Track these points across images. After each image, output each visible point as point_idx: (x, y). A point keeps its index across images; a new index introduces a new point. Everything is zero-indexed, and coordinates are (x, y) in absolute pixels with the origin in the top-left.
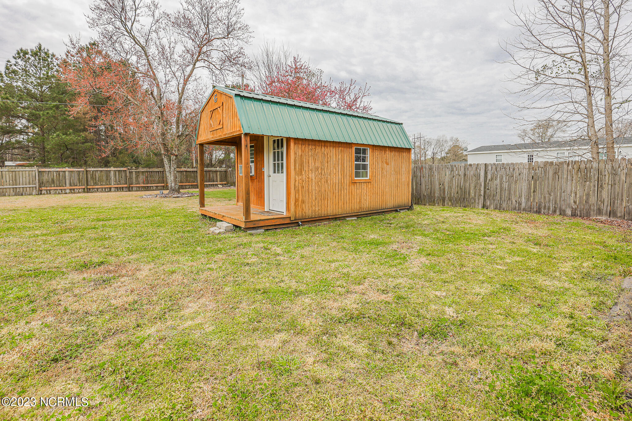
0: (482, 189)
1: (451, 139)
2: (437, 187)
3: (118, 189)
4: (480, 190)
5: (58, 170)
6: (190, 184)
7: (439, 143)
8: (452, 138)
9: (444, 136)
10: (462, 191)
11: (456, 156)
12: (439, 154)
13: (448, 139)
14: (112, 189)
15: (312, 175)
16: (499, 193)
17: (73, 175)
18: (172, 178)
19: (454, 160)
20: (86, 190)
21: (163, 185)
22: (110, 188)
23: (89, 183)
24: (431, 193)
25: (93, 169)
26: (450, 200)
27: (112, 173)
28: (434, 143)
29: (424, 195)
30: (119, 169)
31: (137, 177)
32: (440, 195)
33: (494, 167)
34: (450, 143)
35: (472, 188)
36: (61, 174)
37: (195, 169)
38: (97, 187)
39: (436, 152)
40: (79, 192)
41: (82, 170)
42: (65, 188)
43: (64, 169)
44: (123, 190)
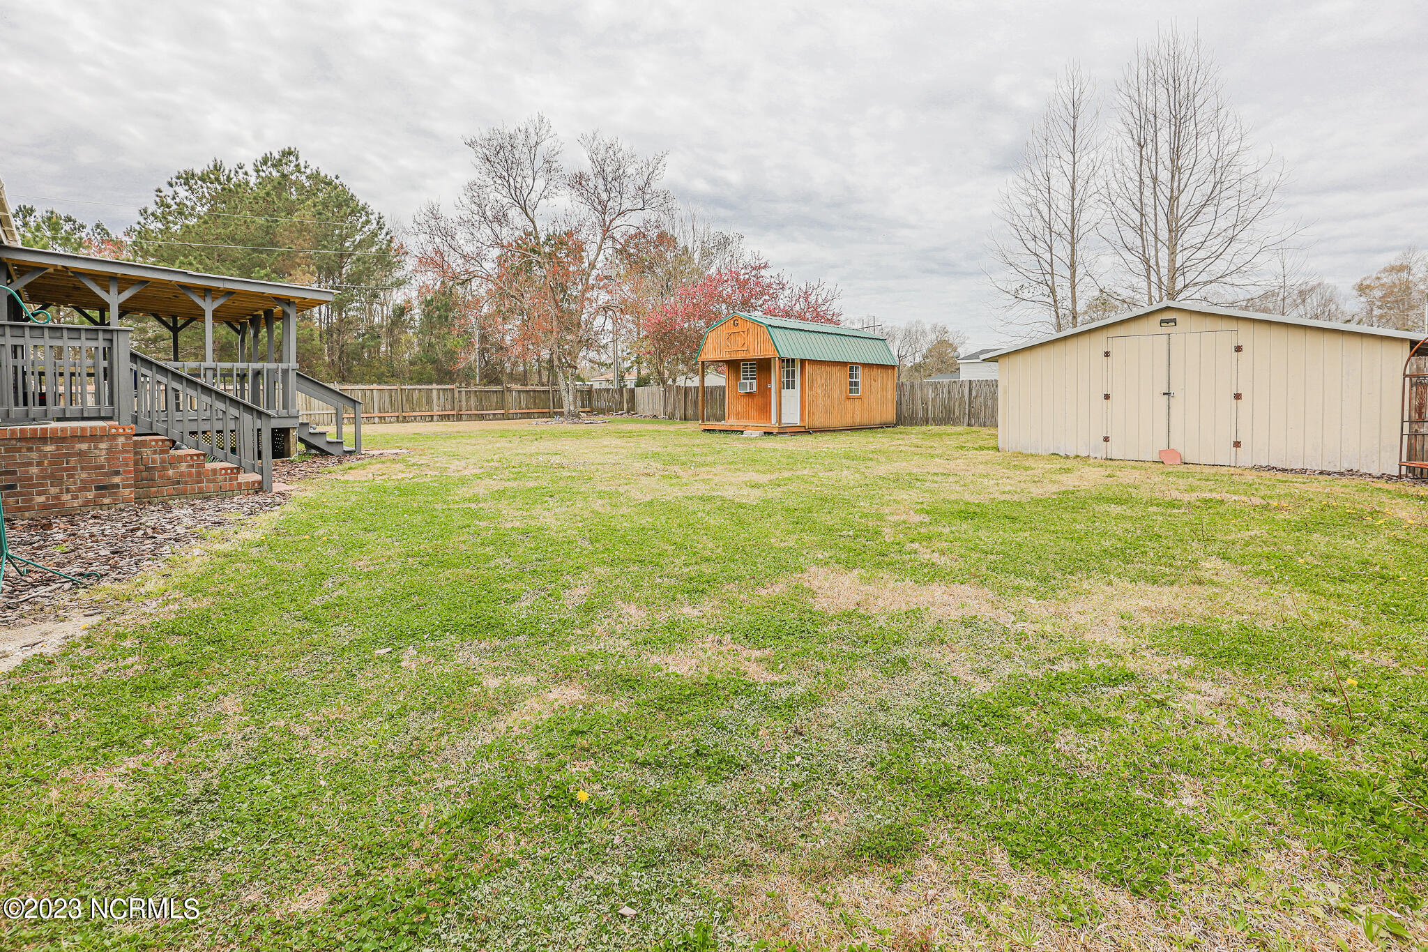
0: (967, 407)
1: (934, 329)
2: (920, 407)
3: (443, 418)
4: (964, 408)
5: (364, 387)
6: (540, 410)
7: (910, 336)
8: (935, 326)
9: (919, 322)
10: (946, 410)
11: (942, 362)
12: (910, 358)
13: (928, 327)
14: (435, 418)
15: (819, 391)
16: (983, 411)
17: (383, 395)
18: (571, 399)
19: (939, 370)
20: (401, 418)
21: (502, 412)
22: (432, 416)
23: (404, 410)
24: (913, 413)
25: (409, 387)
26: (934, 421)
27: (435, 392)
28: (900, 335)
29: (905, 417)
30: (444, 387)
31: (468, 399)
32: (923, 415)
33: (978, 384)
34: (932, 337)
35: (957, 407)
36: (368, 393)
37: (546, 388)
38: (414, 414)
39: (904, 354)
40: (391, 422)
41: (395, 387)
42: (373, 415)
43: (371, 387)
44: (449, 419)
